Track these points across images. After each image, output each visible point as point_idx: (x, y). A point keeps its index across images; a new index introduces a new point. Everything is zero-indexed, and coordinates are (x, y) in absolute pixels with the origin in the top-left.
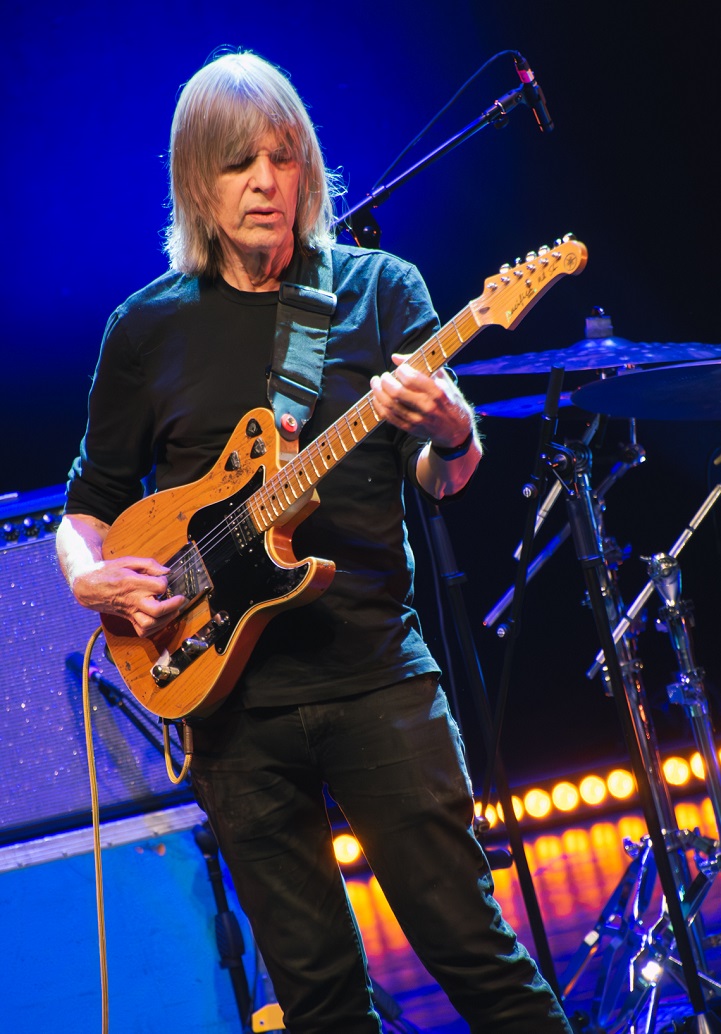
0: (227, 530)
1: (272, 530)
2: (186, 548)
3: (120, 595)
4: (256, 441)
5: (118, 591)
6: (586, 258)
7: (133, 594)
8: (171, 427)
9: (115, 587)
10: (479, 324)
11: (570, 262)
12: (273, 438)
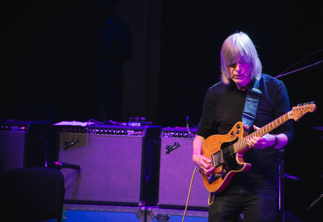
0: (229, 150)
1: (238, 153)
2: (220, 151)
4: (238, 130)
6: (315, 109)
10: (289, 118)
11: (312, 109)
12: (242, 130)
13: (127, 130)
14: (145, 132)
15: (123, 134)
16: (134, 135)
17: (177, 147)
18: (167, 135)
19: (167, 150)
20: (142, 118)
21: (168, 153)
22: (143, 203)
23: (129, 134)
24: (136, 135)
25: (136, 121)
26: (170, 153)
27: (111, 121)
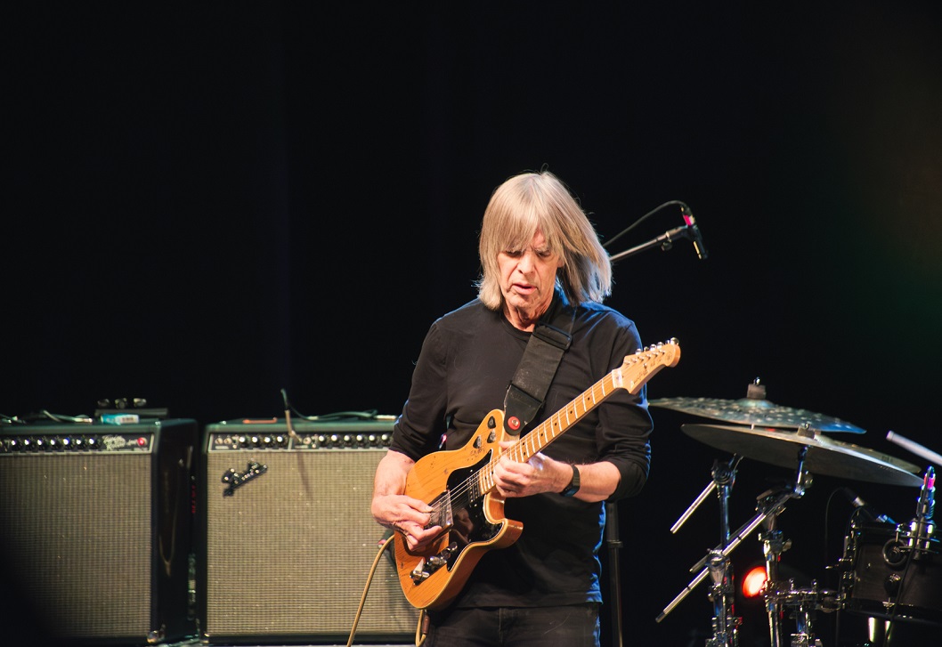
0: (466, 487)
1: (489, 494)
2: (444, 494)
3: (399, 521)
4: (491, 433)
5: (398, 519)
6: (679, 357)
7: (406, 523)
8: (455, 410)
9: (396, 515)
10: (615, 386)
11: (669, 358)
12: (501, 431)
13: (103, 437)
14: (157, 440)
15: (94, 447)
16: (126, 447)
17: (256, 476)
18: (224, 444)
19: (226, 486)
20: (136, 400)
21: (229, 492)
22: (160, 634)
23: (108, 447)
24: (132, 447)
25: (119, 408)
26: (236, 492)
27: (46, 413)
